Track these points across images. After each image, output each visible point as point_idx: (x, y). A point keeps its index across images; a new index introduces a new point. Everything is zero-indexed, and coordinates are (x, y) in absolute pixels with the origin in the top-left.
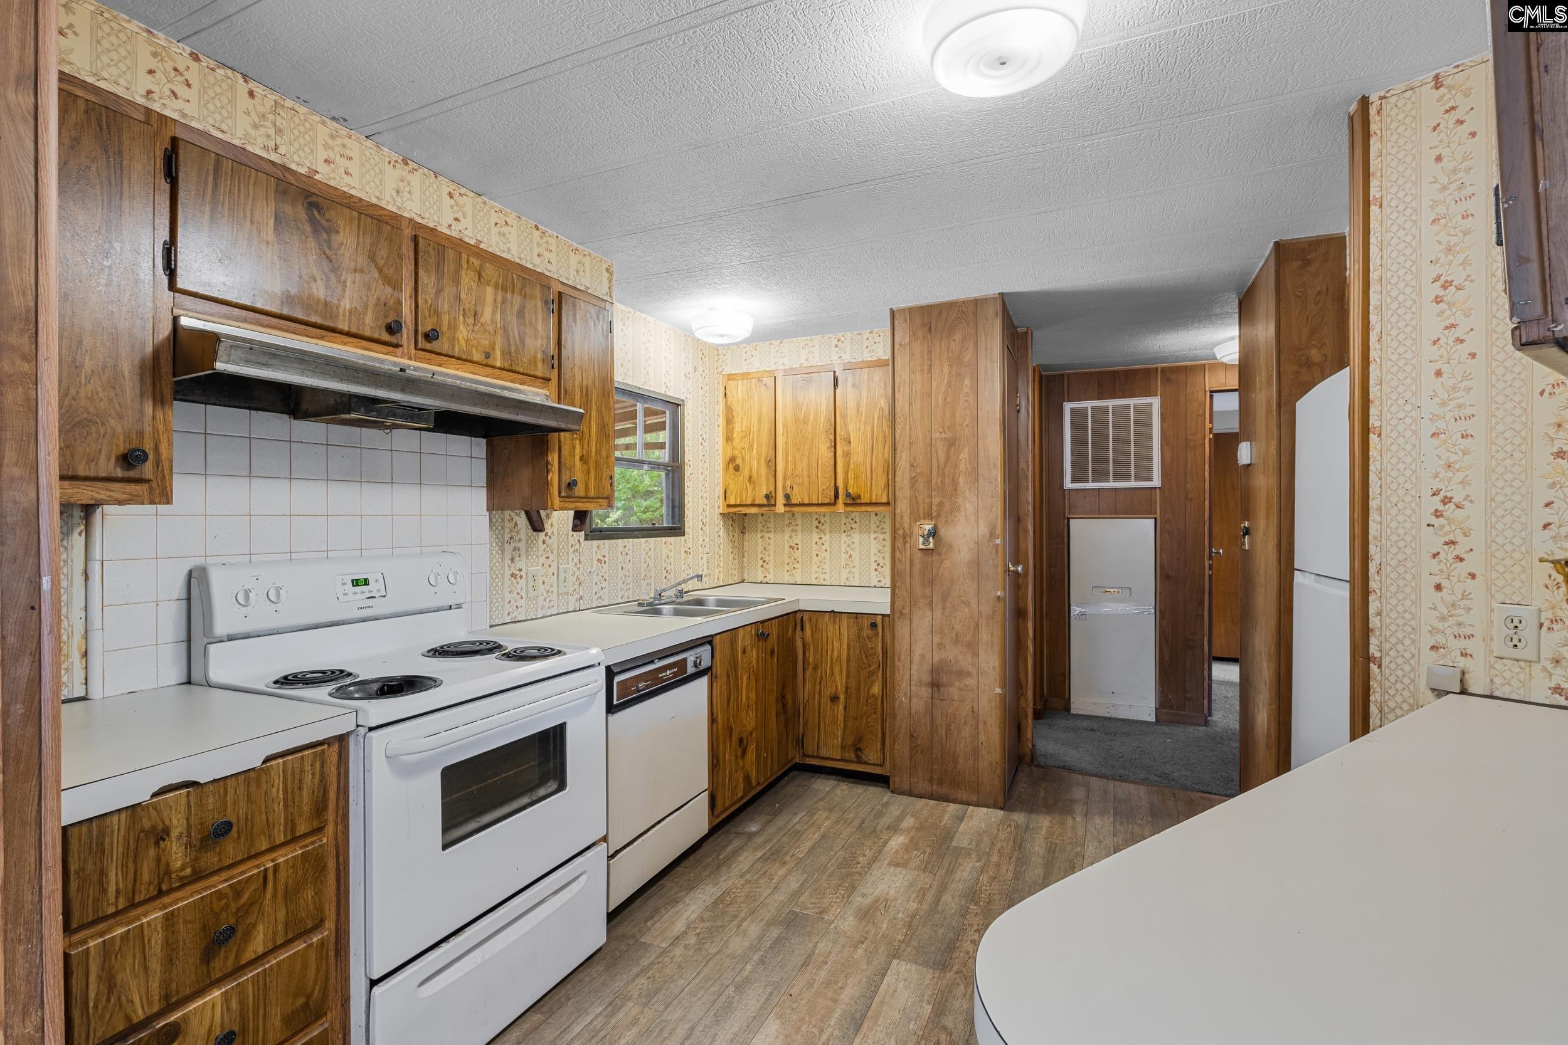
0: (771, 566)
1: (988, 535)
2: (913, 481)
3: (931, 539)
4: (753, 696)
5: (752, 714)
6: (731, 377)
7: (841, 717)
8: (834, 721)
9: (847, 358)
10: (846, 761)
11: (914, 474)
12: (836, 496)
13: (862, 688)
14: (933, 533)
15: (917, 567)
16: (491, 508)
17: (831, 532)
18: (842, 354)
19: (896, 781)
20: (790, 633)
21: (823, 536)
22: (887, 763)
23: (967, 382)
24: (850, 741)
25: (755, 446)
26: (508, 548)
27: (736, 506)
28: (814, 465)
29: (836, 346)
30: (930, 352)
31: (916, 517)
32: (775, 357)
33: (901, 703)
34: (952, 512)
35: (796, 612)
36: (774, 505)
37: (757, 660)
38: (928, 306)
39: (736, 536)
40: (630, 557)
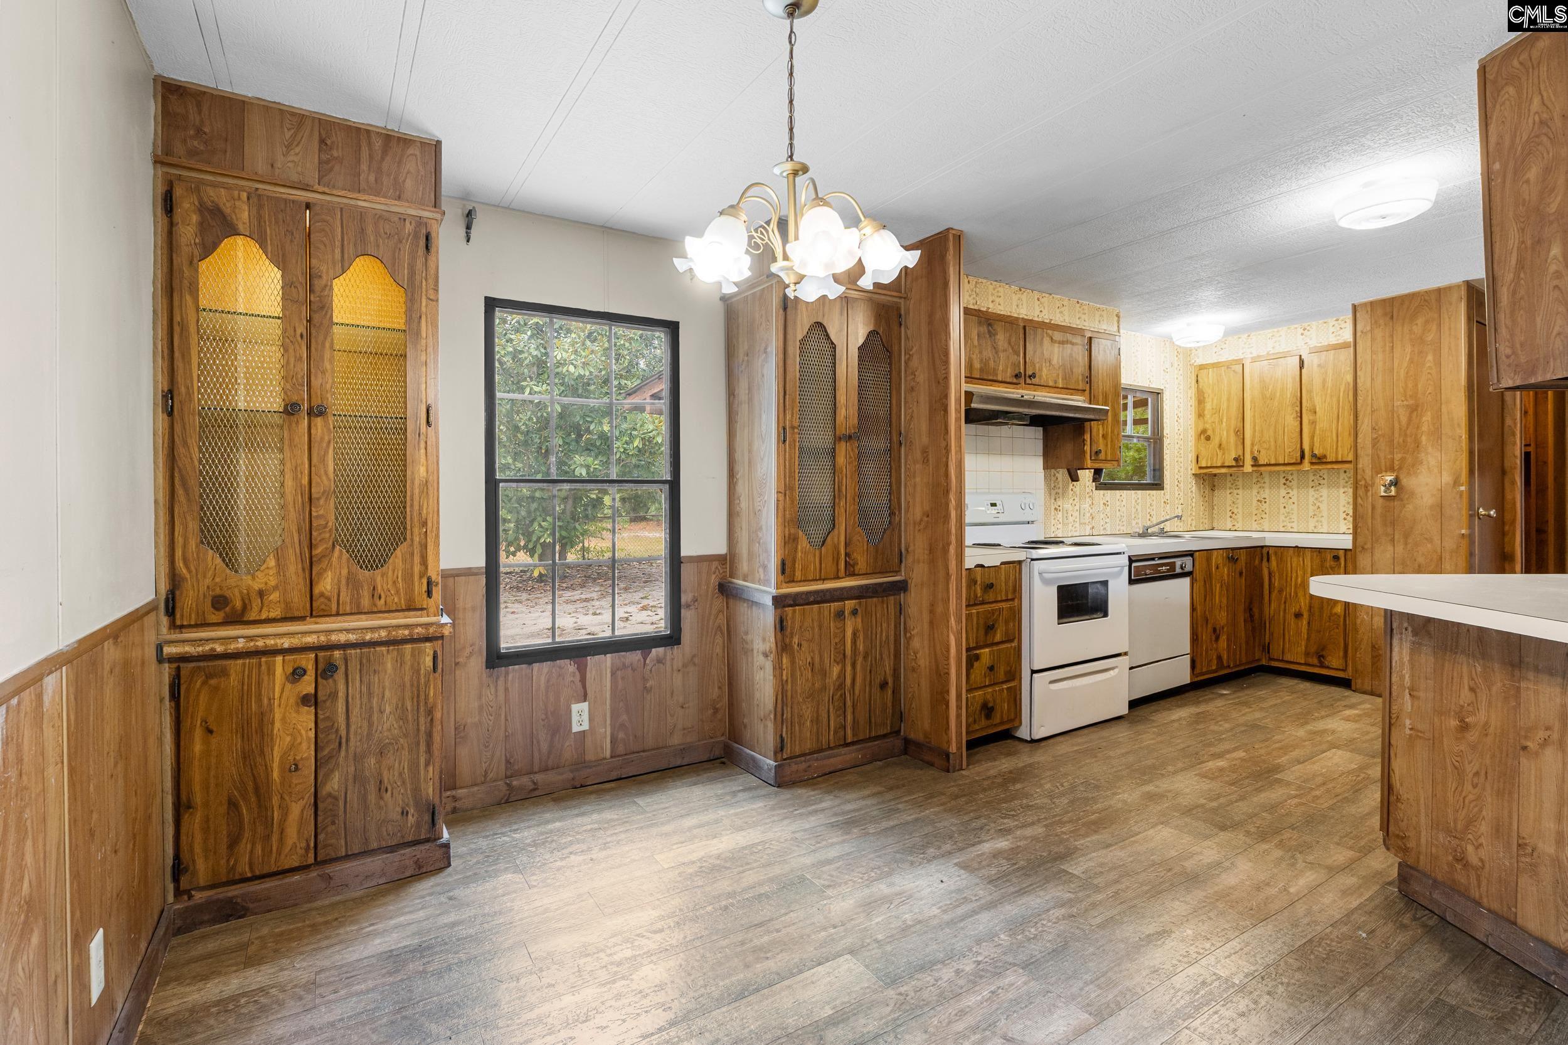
0: (1239, 516)
1: (1452, 483)
2: (1375, 442)
3: (1393, 488)
4: (1225, 601)
5: (1224, 614)
6: (1202, 367)
7: (1304, 630)
8: (1299, 633)
9: (1314, 343)
10: (1309, 665)
11: (1375, 436)
12: (1303, 457)
13: (1325, 607)
14: (1396, 483)
15: (1379, 510)
16: (1046, 467)
17: (1298, 488)
18: (1308, 341)
19: (1357, 683)
20: (1257, 562)
21: (1290, 491)
22: (1350, 668)
23: (1430, 357)
24: (1313, 650)
25: (1225, 420)
26: (1053, 492)
27: (1207, 468)
28: (1281, 432)
29: (1302, 334)
30: (1392, 336)
31: (1377, 470)
32: (1243, 348)
33: (1363, 620)
34: (1413, 466)
35: (1262, 547)
36: (1243, 466)
37: (1228, 575)
38: (1389, 299)
39: (1207, 492)
40: (1124, 503)
